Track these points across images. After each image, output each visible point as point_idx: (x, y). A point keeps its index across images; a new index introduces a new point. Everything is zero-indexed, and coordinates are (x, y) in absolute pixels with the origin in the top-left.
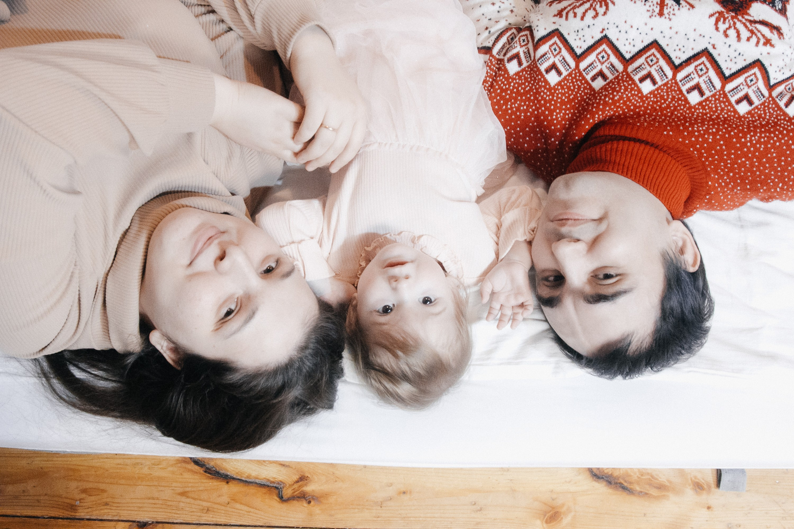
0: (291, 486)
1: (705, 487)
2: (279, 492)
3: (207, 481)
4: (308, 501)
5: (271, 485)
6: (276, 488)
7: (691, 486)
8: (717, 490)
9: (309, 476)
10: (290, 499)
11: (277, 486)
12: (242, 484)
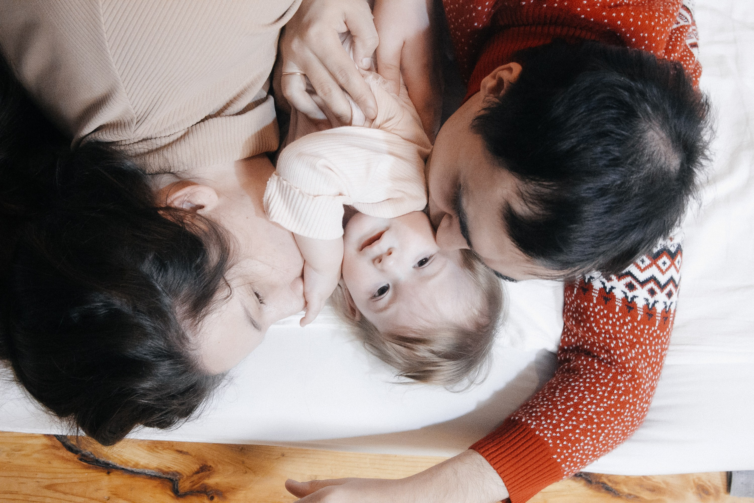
0: (188, 477)
1: (712, 491)
2: (174, 485)
3: (83, 471)
4: (210, 496)
5: (164, 476)
6: (171, 480)
7: (694, 490)
8: (727, 496)
9: (213, 465)
10: (188, 494)
11: (172, 477)
12: (126, 475)
